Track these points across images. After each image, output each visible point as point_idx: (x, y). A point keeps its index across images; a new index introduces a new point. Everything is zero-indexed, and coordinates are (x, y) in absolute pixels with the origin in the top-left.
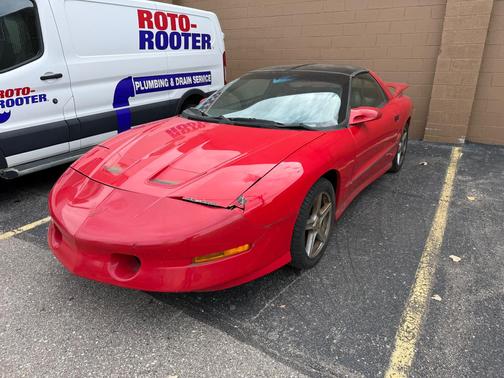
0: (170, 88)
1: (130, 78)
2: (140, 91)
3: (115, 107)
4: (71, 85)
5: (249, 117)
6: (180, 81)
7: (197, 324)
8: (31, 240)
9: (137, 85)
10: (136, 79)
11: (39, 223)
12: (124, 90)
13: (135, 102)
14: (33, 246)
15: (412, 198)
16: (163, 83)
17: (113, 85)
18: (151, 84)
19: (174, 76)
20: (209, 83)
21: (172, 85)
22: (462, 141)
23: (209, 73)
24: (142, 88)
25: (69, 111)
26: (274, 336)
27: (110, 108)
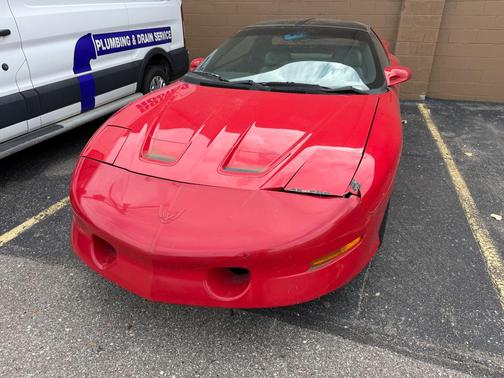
0: (132, 47)
1: (89, 35)
2: (102, 52)
3: (76, 72)
4: (21, 45)
5: (284, 80)
6: (142, 38)
7: (304, 333)
8: (23, 254)
9: (98, 44)
10: (97, 37)
11: (19, 229)
12: (85, 51)
13: (98, 65)
14: (32, 264)
15: (419, 159)
16: (124, 41)
17: (72, 44)
18: (113, 43)
19: (136, 33)
20: (170, 41)
21: (134, 43)
22: (423, 97)
23: (169, 29)
24: (104, 48)
25: (23, 79)
26: (391, 330)
27: (70, 74)
